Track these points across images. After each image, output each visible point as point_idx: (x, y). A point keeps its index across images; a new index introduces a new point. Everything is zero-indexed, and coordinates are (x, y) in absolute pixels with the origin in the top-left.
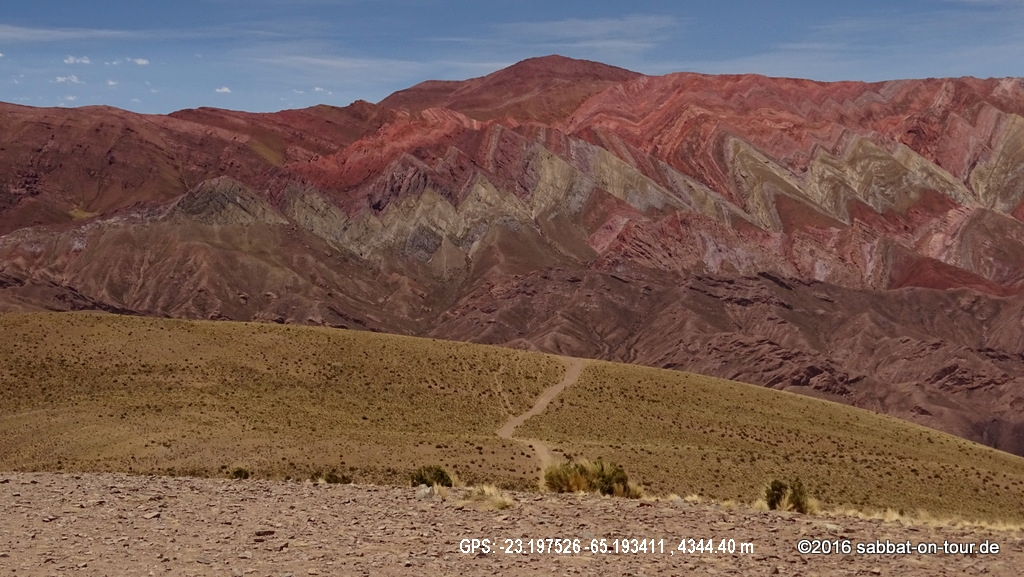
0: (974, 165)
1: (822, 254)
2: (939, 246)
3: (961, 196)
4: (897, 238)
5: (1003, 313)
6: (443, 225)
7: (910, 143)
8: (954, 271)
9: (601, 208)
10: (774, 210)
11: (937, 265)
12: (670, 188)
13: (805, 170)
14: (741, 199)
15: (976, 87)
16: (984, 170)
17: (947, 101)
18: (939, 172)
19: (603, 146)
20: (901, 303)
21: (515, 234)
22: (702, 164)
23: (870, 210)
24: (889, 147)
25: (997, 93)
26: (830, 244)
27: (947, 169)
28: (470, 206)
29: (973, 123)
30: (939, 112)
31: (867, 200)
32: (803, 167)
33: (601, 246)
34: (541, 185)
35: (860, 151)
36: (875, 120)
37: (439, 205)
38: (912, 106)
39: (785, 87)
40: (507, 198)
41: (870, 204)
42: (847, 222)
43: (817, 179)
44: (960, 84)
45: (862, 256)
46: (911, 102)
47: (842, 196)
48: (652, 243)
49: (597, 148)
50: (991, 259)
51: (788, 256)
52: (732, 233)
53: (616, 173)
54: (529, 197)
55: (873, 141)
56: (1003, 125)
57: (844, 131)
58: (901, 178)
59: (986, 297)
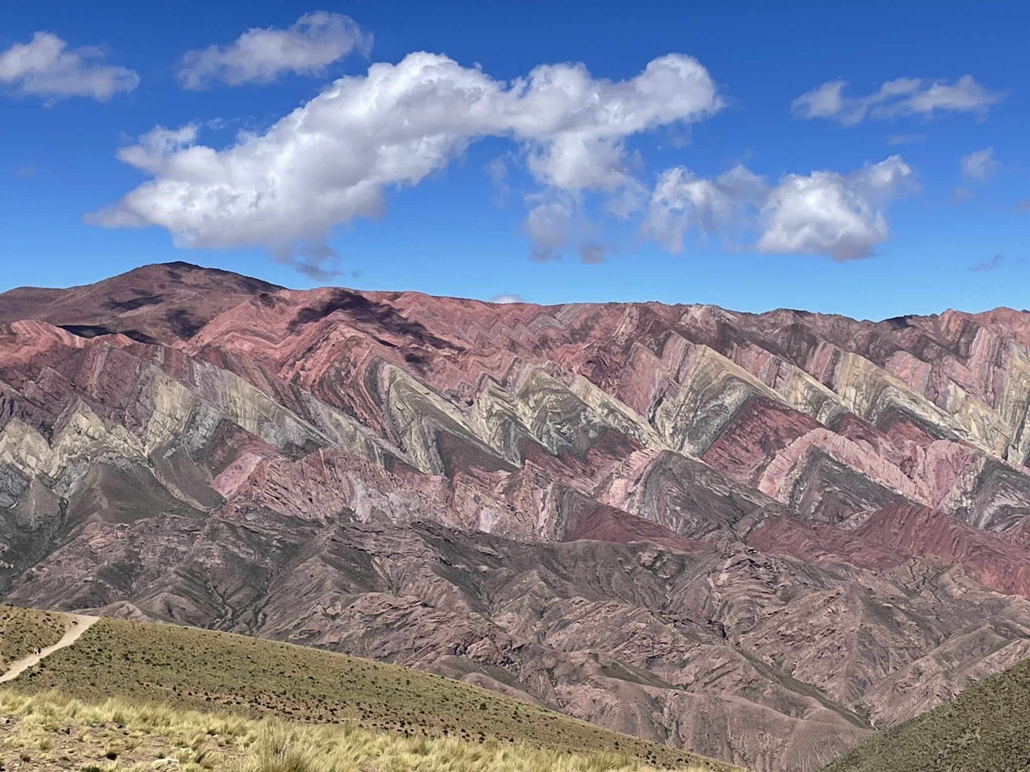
0: (659, 402)
1: (489, 501)
2: (621, 494)
3: (645, 436)
4: (574, 483)
5: (689, 571)
6: (32, 461)
7: (589, 375)
8: (637, 521)
9: (229, 444)
10: (433, 450)
11: (619, 515)
12: (313, 422)
13: (471, 403)
14: (397, 436)
15: (662, 313)
16: (670, 406)
17: (630, 328)
18: (621, 409)
19: (233, 370)
20: (575, 558)
21: (123, 474)
22: (352, 394)
23: (544, 450)
24: (565, 379)
25: (685, 320)
26: (498, 490)
27: (631, 405)
28: (67, 440)
29: (659, 354)
30: (622, 340)
31: (541, 439)
32: (469, 399)
33: (227, 489)
34: (156, 415)
35: (534, 383)
36: (550, 348)
37: (28, 438)
38: (592, 333)
39: (450, 307)
40: (113, 431)
41: (545, 444)
42: (518, 465)
43: (485, 414)
44: (645, 310)
45: (534, 504)
46: (592, 328)
47: (513, 434)
48: (291, 488)
49: (226, 373)
50: (678, 508)
51: (449, 501)
52: (384, 474)
53: (248, 402)
54: (141, 429)
55: (547, 371)
56: (691, 358)
57: (516, 359)
58: (579, 415)
59: (670, 552)
